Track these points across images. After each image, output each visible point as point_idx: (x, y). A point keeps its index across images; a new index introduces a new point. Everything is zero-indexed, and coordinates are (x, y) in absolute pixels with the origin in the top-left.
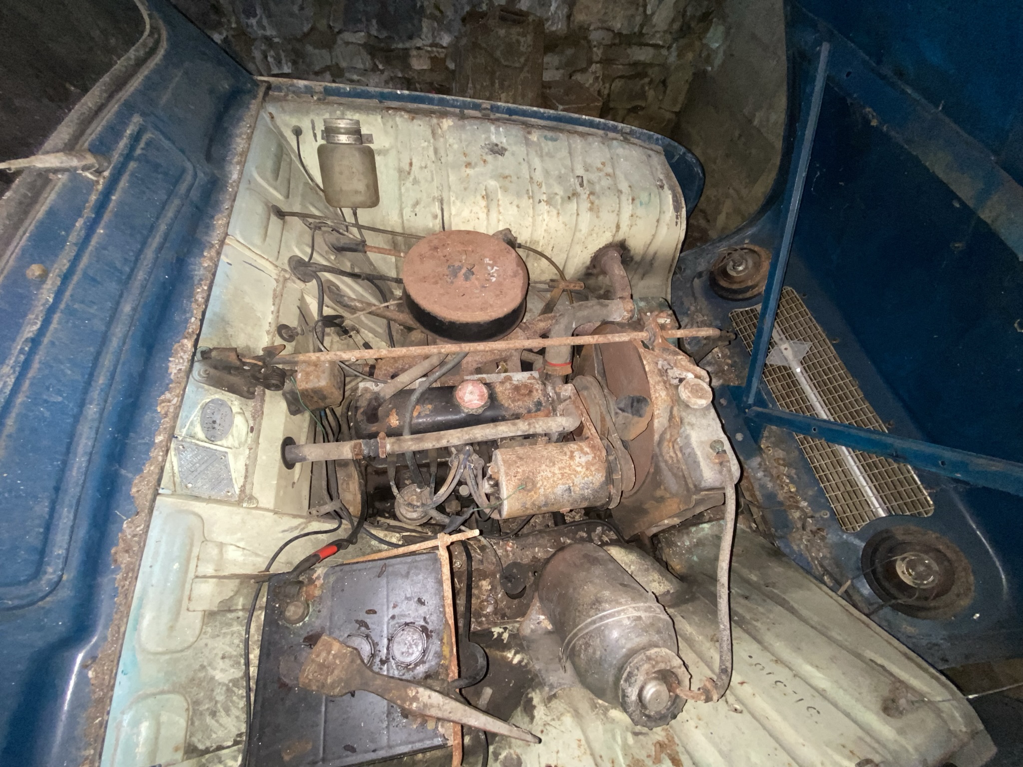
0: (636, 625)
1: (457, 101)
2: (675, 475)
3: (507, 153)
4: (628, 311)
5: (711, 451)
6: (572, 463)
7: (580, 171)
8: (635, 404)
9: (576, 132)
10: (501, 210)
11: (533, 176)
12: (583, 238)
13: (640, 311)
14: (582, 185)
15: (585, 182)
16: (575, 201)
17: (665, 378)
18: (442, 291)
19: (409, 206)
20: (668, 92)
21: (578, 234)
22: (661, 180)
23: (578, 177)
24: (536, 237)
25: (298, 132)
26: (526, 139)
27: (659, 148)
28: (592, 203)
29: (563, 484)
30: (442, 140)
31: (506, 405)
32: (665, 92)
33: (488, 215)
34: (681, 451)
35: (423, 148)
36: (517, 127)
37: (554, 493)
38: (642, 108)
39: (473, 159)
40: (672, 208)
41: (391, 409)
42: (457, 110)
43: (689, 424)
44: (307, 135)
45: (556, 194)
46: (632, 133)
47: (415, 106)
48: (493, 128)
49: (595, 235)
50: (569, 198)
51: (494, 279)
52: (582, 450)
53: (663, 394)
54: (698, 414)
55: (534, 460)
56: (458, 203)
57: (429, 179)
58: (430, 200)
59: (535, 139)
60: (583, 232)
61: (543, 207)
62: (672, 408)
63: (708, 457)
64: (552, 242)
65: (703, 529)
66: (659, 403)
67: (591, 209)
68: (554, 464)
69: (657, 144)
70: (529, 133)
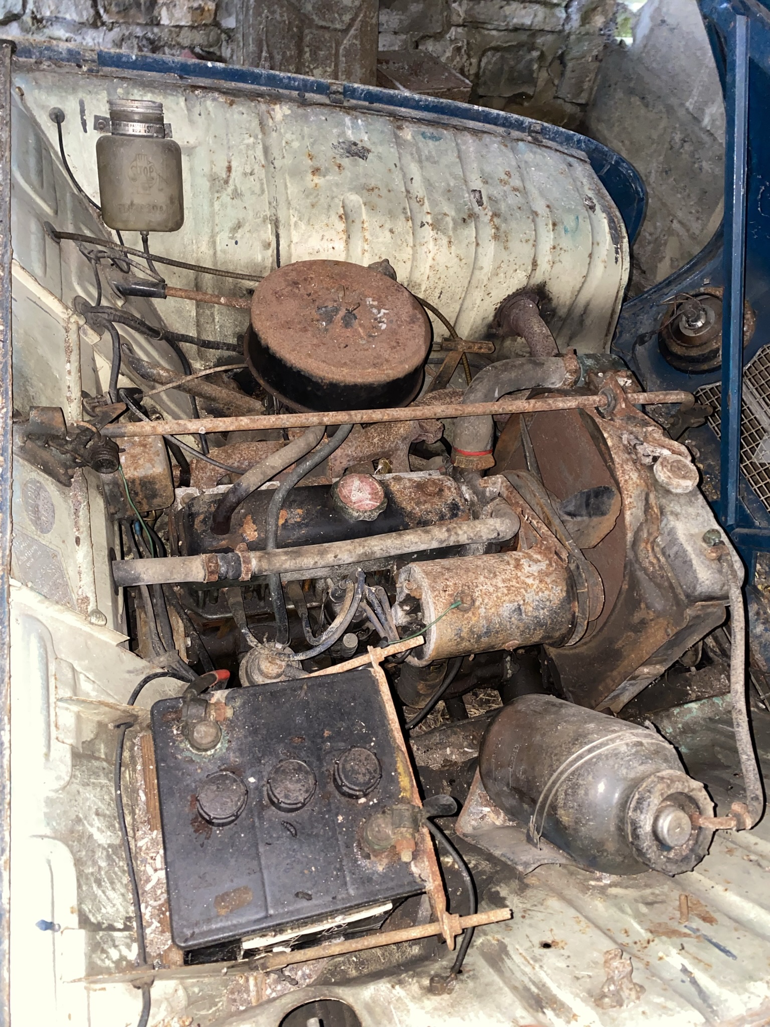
0: (637, 752)
1: (294, 79)
2: (659, 586)
3: (370, 156)
4: (571, 372)
5: (704, 545)
6: (519, 574)
7: (477, 184)
8: (592, 500)
9: (466, 129)
10: (368, 236)
11: (409, 189)
12: (486, 279)
13: (588, 371)
14: (480, 203)
15: (485, 199)
16: (473, 224)
17: (634, 456)
18: (315, 341)
19: (227, 229)
20: (568, 73)
21: (477, 272)
22: (590, 199)
23: (474, 191)
24: (417, 277)
25: (58, 117)
26: (397, 137)
27: (582, 154)
28: (497, 229)
29: (511, 602)
30: (274, 134)
31: (409, 509)
32: (562, 74)
33: (347, 242)
34: (664, 554)
35: (248, 146)
36: (381, 119)
37: (499, 615)
38: (529, 97)
39: (322, 163)
40: (608, 237)
41: (245, 516)
42: (295, 93)
43: (672, 513)
44: (72, 123)
45: (445, 214)
46: (543, 132)
47: (233, 84)
48: (347, 120)
49: (502, 275)
50: (464, 220)
51: (384, 326)
52: (530, 557)
53: (634, 476)
54: (682, 501)
55: (467, 570)
56: (303, 226)
57: (257, 190)
58: (259, 221)
59: (409, 137)
60: (485, 270)
61: (428, 233)
62: (647, 495)
63: (701, 553)
64: (441, 284)
65: (690, 710)
66: (630, 488)
67: (496, 237)
68: (495, 575)
69: (579, 148)
70: (400, 128)
